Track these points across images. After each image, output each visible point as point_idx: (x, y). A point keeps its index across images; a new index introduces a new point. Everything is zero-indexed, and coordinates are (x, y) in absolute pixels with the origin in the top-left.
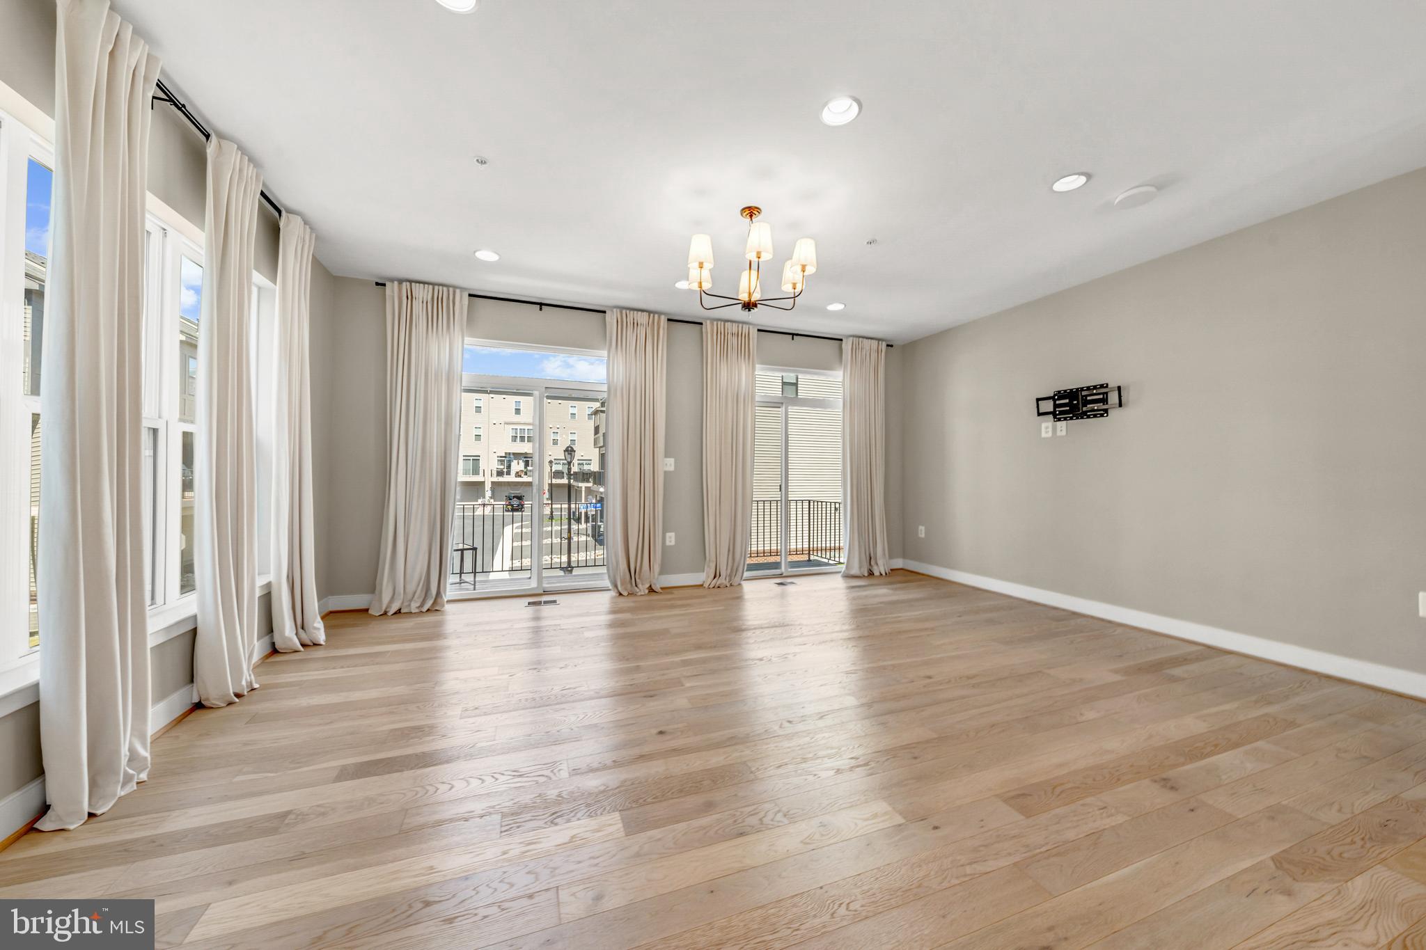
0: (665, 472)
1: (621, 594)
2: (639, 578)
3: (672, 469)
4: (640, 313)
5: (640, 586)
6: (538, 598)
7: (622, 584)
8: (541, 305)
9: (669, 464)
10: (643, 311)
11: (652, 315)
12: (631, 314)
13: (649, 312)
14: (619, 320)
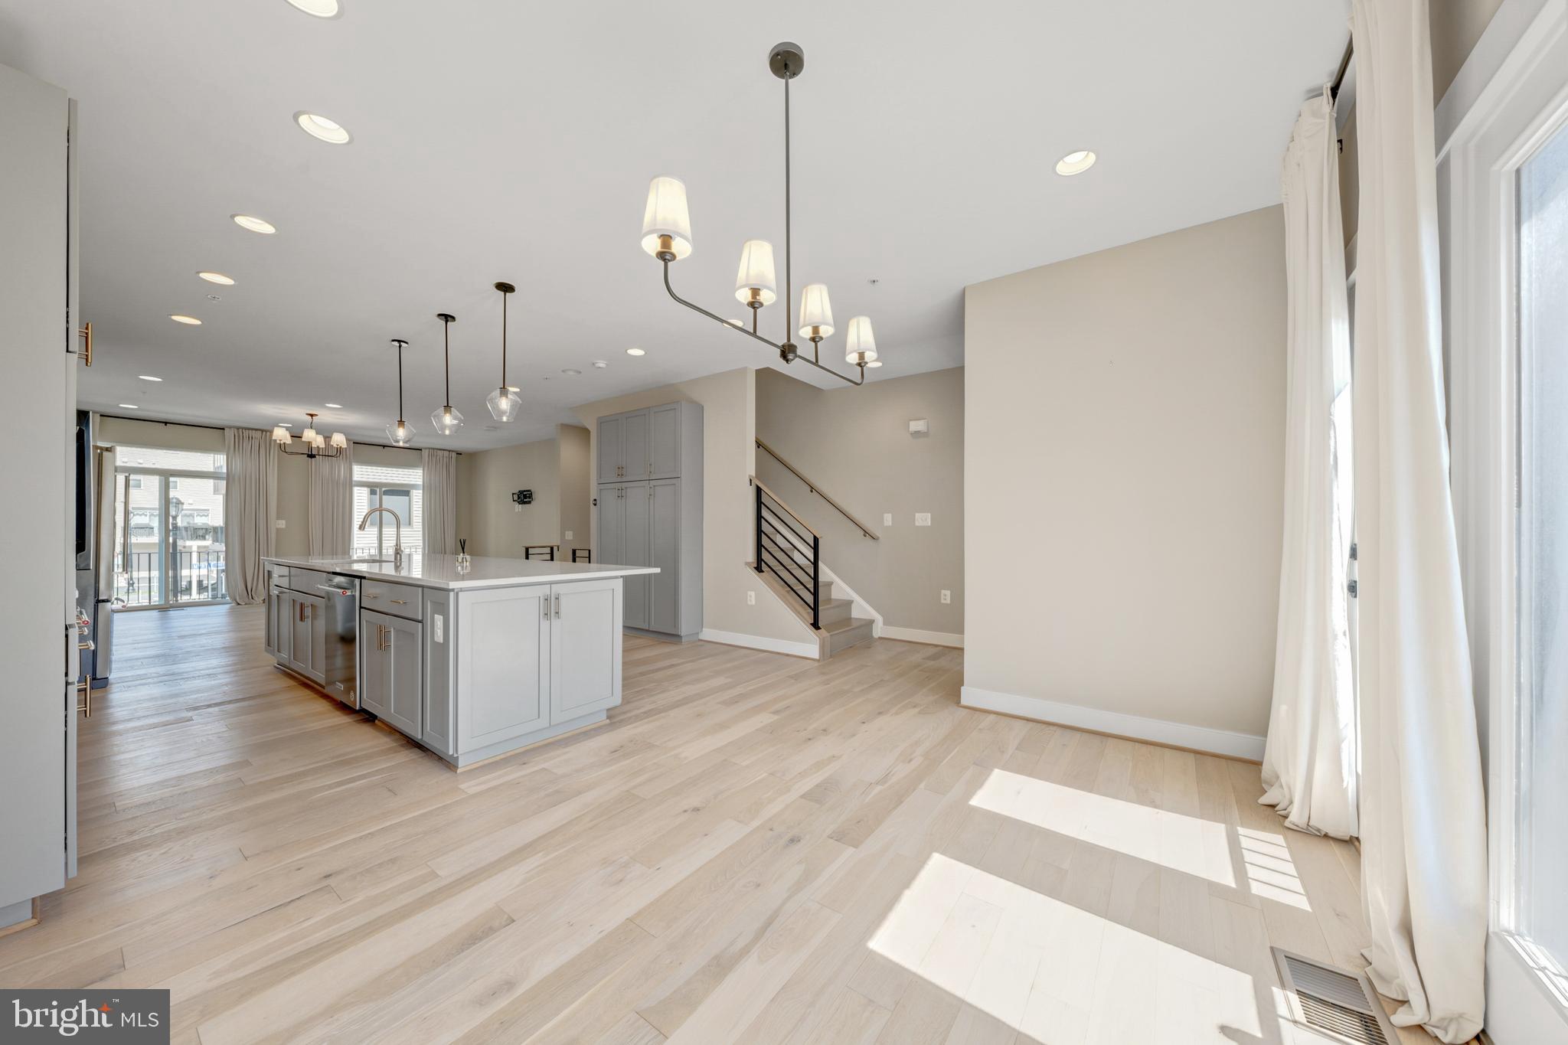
0: (278, 529)
1: (239, 604)
2: (256, 594)
3: (284, 527)
4: (254, 431)
5: (256, 598)
6: (163, 609)
7: (240, 599)
8: (166, 423)
9: (282, 524)
10: (257, 430)
11: (264, 433)
12: (246, 433)
13: (262, 431)
14: (236, 435)
